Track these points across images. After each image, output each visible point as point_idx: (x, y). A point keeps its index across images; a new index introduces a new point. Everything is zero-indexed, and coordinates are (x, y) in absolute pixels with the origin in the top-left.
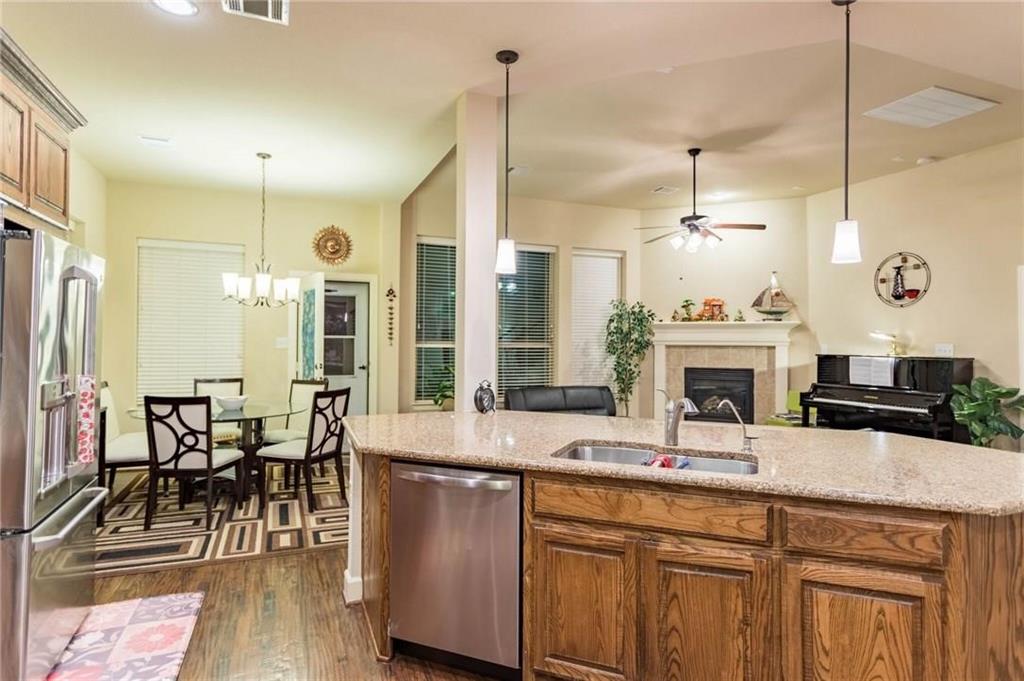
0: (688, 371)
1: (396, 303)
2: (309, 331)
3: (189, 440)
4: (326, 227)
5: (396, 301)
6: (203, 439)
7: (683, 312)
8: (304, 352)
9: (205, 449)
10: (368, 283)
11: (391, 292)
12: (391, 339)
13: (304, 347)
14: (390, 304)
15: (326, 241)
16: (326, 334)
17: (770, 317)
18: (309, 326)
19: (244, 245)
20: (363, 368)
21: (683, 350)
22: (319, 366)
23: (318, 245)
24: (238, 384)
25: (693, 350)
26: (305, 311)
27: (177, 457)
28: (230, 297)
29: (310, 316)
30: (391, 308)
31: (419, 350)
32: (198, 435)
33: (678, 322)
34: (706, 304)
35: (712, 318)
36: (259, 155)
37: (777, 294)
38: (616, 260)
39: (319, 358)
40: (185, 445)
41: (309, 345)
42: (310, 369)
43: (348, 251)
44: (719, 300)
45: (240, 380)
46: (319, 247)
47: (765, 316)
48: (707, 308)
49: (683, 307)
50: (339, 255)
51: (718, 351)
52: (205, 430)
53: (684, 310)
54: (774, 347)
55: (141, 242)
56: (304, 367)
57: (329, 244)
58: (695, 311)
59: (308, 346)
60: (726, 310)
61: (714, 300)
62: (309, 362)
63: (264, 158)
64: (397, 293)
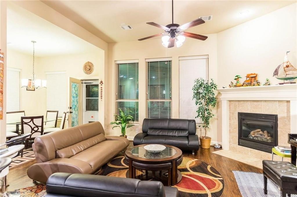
0: (240, 114)
5: (103, 85)
7: (235, 82)
10: (98, 79)
11: (101, 82)
14: (101, 86)
16: (86, 97)
17: (286, 81)
21: (237, 103)
23: (84, 68)
25: (242, 103)
33: (232, 88)
34: (247, 77)
35: (250, 84)
36: (32, 41)
37: (287, 66)
38: (205, 60)
44: (254, 74)
47: (282, 81)
48: (248, 79)
49: (235, 79)
50: (90, 71)
51: (255, 103)
53: (236, 81)
54: (289, 101)
57: (87, 68)
58: (242, 81)
60: (259, 79)
61: (252, 74)
63: (34, 42)
64: (103, 82)
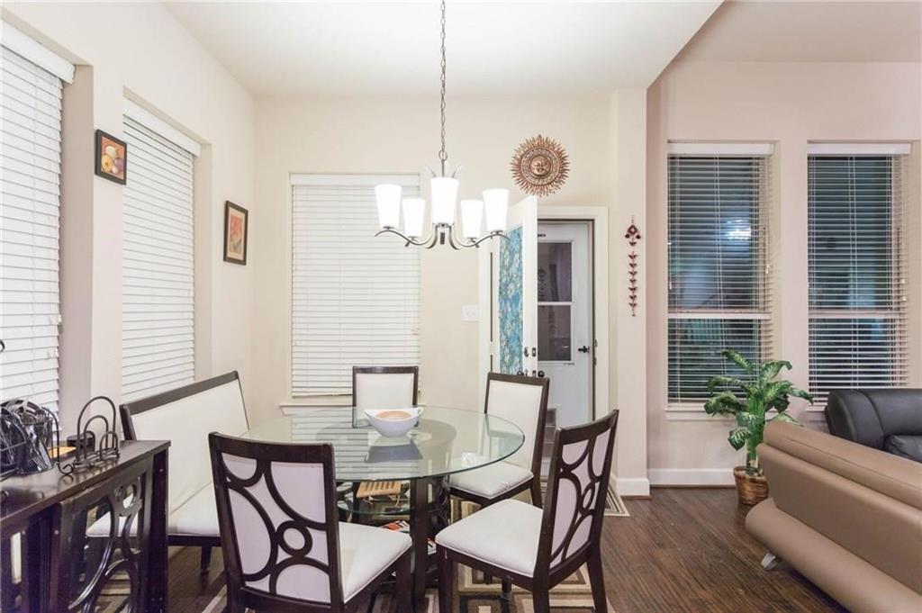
1: (641, 248)
2: (511, 292)
3: (294, 539)
4: (530, 138)
5: (641, 244)
6: (319, 538)
8: (502, 327)
9: (325, 561)
10: (593, 220)
11: (632, 231)
12: (634, 305)
13: (503, 321)
14: (630, 250)
15: (531, 159)
16: (539, 300)
18: (511, 286)
19: (419, 175)
20: (584, 350)
22: (530, 352)
23: (519, 166)
24: (411, 376)
26: (503, 266)
27: (273, 569)
28: (388, 228)
29: (513, 270)
30: (633, 257)
31: (672, 323)
32: (312, 532)
39: (530, 338)
40: (287, 549)
41: (510, 316)
42: (512, 353)
43: (563, 171)
45: (413, 370)
46: (520, 169)
50: (548, 179)
52: (322, 520)
55: (296, 180)
56: (502, 350)
57: (534, 164)
59: (510, 320)
62: (511, 343)
64: (642, 232)
